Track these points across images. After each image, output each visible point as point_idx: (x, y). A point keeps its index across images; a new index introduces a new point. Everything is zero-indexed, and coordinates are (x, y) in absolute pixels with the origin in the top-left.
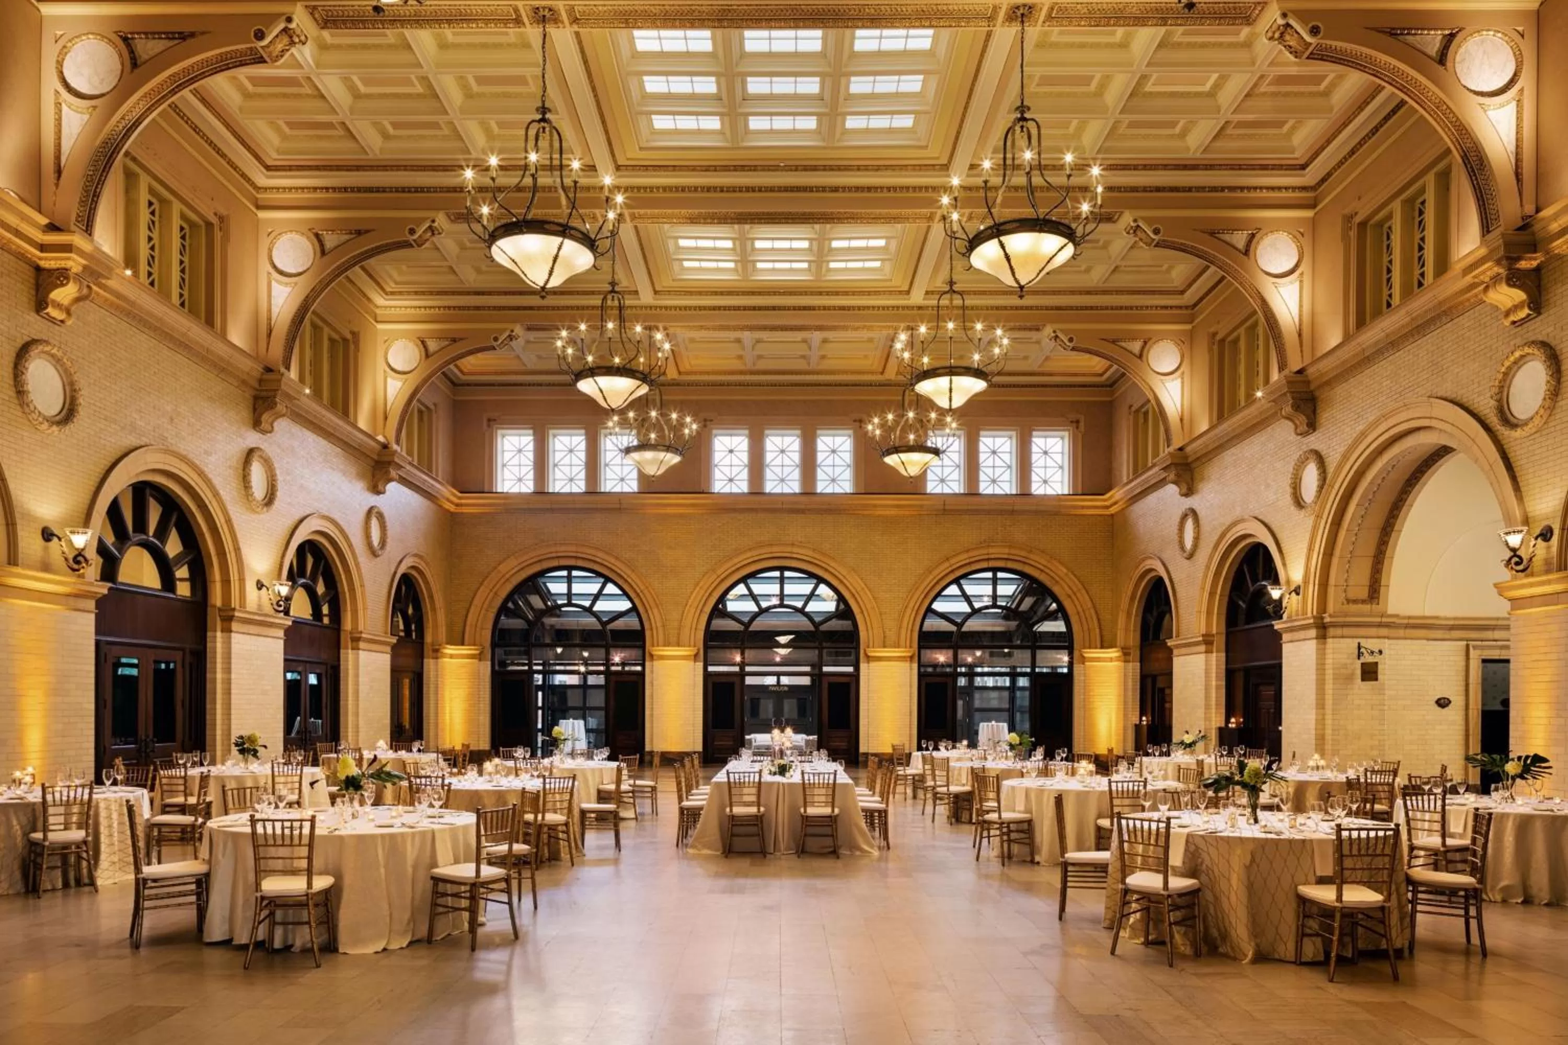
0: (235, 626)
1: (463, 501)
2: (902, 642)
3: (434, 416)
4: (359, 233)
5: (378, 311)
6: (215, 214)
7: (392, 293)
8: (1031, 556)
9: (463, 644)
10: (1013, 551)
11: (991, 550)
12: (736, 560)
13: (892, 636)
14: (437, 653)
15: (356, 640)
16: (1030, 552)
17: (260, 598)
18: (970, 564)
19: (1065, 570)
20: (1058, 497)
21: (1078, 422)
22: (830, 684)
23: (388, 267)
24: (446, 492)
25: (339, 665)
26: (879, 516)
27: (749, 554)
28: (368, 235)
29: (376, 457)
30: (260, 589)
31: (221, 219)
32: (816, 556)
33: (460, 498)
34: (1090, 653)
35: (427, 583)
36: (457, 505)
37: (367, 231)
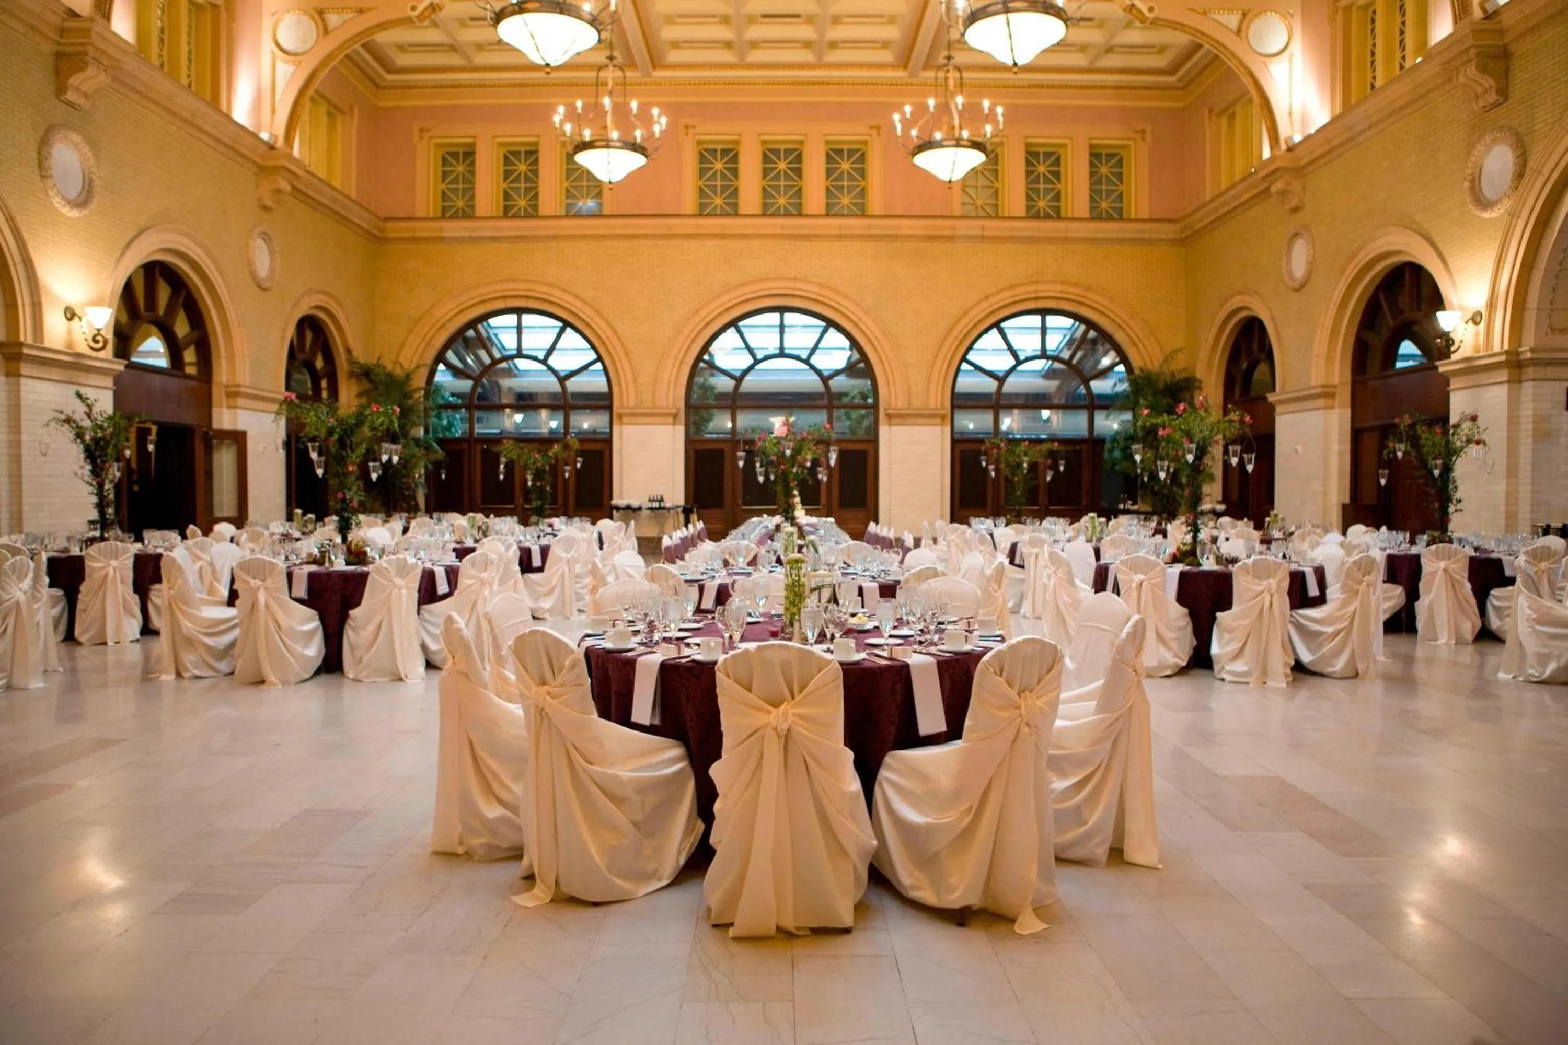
0: (26, 368)
2: (931, 400)
8: (1089, 294)
10: (1065, 288)
11: (1042, 286)
12: (725, 299)
13: (919, 392)
15: (233, 396)
16: (1089, 288)
17: (69, 332)
18: (1014, 304)
19: (1129, 313)
21: (1143, 132)
27: (740, 291)
29: (258, 160)
30: (70, 319)
32: (824, 292)
35: (341, 330)
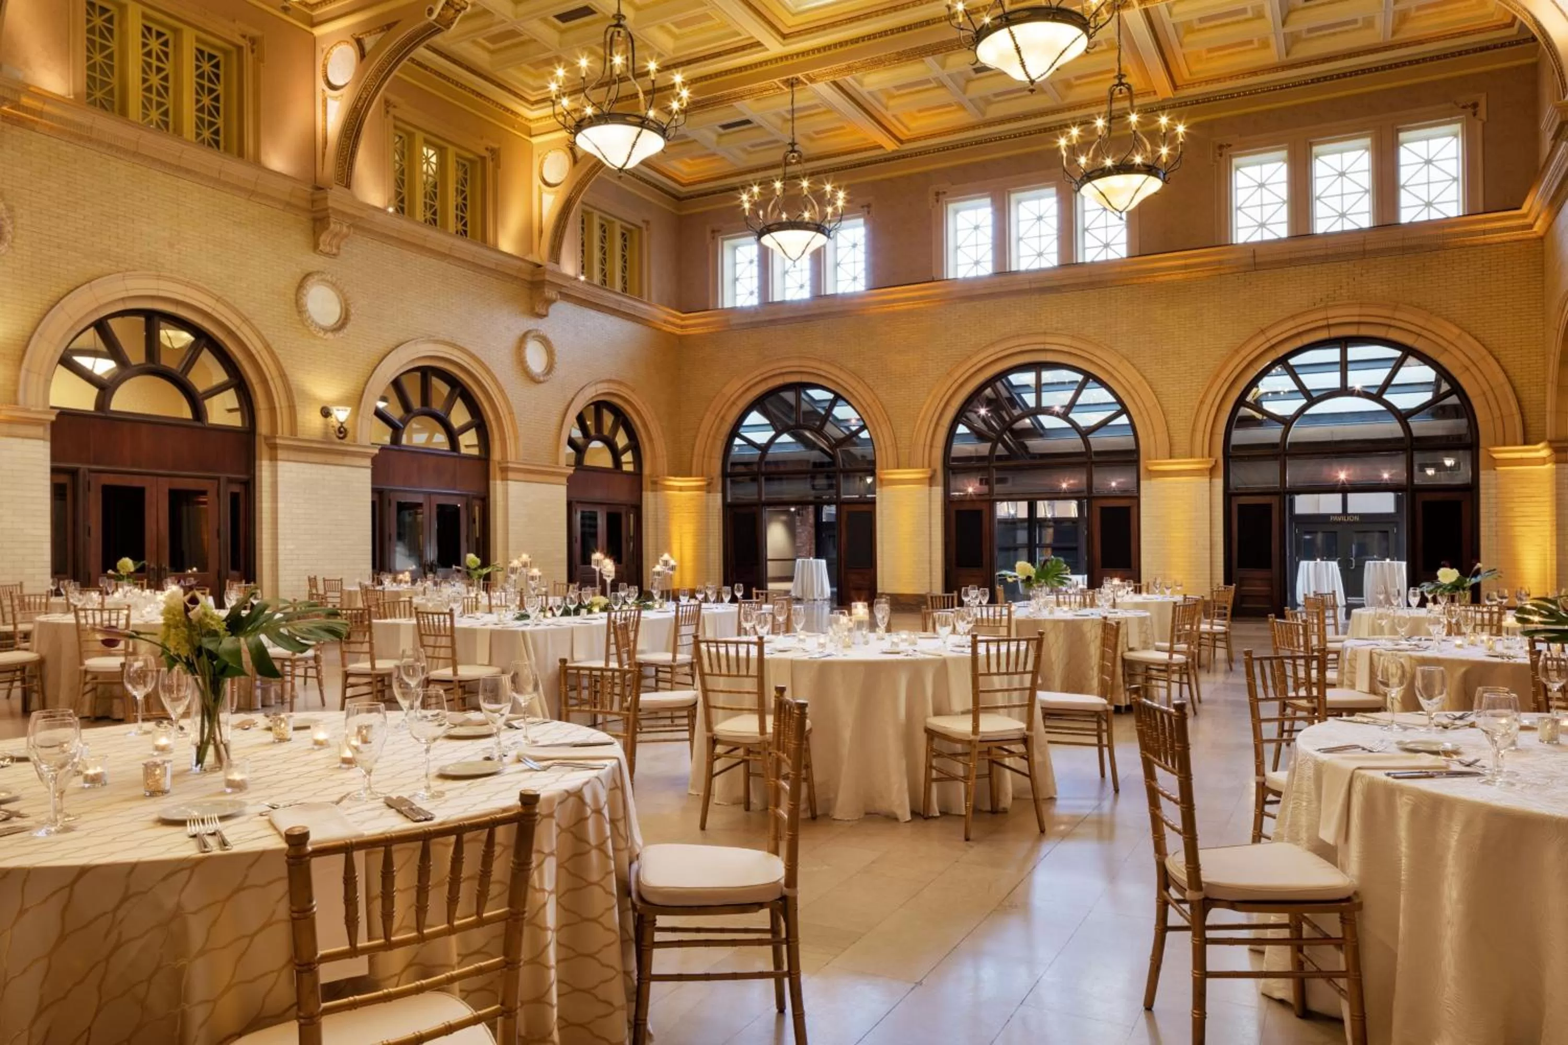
0: (281, 454)
1: (687, 322)
2: (1198, 450)
3: (645, 233)
4: (389, 27)
5: (532, 125)
6: (244, 37)
7: (537, 102)
8: (1398, 315)
9: (690, 476)
10: (1365, 311)
11: (1331, 313)
12: (975, 360)
13: (1181, 439)
14: (656, 485)
15: (505, 470)
16: (1396, 308)
18: (1299, 334)
19: (1456, 331)
20: (1447, 222)
21: (1475, 105)
22: (1103, 509)
23: (510, 70)
24: (662, 314)
25: (488, 496)
26: (1162, 283)
27: (991, 350)
28: (398, 26)
29: (529, 278)
31: (253, 41)
32: (1075, 344)
33: (683, 319)
34: (1503, 453)
35: (638, 412)
36: (682, 327)
37: (395, 23)
